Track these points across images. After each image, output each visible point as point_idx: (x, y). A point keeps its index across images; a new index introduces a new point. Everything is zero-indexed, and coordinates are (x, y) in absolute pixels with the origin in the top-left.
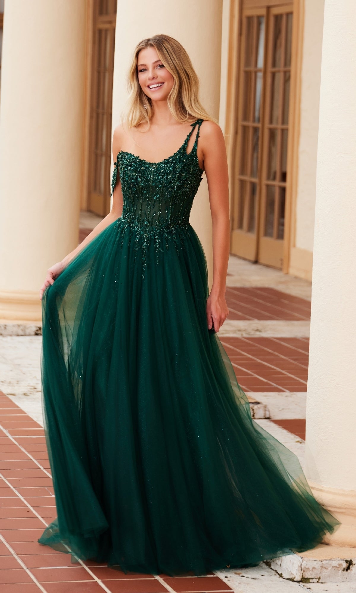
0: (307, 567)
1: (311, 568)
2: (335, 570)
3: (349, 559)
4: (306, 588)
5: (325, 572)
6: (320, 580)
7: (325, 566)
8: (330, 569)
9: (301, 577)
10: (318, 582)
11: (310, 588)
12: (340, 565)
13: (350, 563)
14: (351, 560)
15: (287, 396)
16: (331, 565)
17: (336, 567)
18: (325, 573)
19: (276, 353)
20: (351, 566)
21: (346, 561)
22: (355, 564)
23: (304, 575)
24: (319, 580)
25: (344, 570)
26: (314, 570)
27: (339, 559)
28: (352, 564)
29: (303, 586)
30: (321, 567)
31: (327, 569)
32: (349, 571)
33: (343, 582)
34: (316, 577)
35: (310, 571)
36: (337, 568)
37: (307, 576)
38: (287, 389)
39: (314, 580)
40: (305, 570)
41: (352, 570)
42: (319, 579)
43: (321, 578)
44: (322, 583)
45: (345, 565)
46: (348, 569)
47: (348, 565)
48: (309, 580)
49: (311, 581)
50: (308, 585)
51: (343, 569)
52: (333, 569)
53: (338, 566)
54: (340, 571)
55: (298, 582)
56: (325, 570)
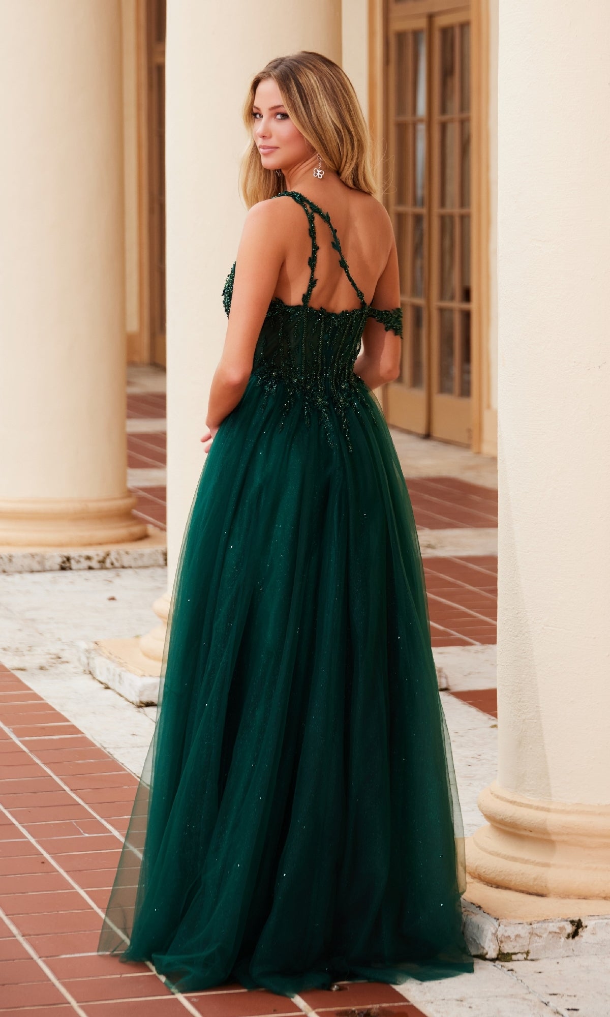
0: (506, 934)
1: (513, 937)
2: (553, 937)
3: (576, 919)
4: (505, 970)
5: (536, 942)
6: (529, 955)
7: (537, 931)
8: (545, 936)
9: (497, 953)
10: (526, 959)
11: (512, 970)
12: (562, 929)
13: (578, 926)
14: (580, 920)
15: (476, 652)
16: (546, 929)
17: (555, 933)
18: (538, 943)
19: (459, 582)
20: (580, 930)
21: (572, 922)
22: (586, 927)
23: (502, 949)
24: (527, 956)
25: (568, 937)
26: (518, 939)
27: (560, 918)
28: (582, 926)
29: (500, 967)
30: (530, 933)
31: (541, 937)
32: (577, 938)
33: (567, 956)
34: (523, 951)
35: (511, 941)
36: (556, 935)
37: (507, 949)
38: (477, 640)
39: (520, 956)
40: (503, 940)
41: (582, 936)
42: (528, 953)
43: (531, 952)
44: (532, 960)
45: (570, 929)
46: (575, 934)
47: (574, 928)
48: (511, 956)
49: (514, 957)
50: (510, 965)
51: (566, 936)
52: (551, 936)
53: (558, 931)
54: (563, 939)
55: (493, 960)
56: (536, 938)
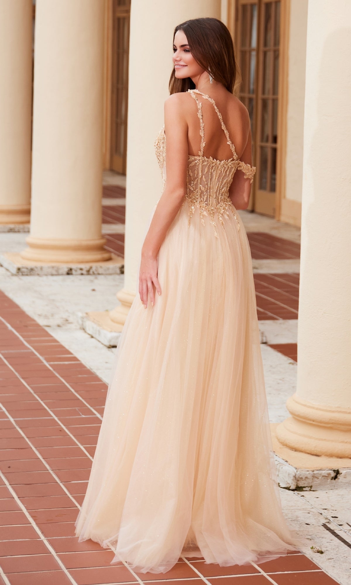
0: (301, 477)
1: (304, 478)
2: (324, 479)
3: (336, 469)
4: (300, 496)
5: (316, 481)
6: (312, 488)
7: (316, 475)
8: (320, 478)
9: (296, 486)
10: (310, 490)
11: (303, 496)
12: (329, 474)
13: (337, 472)
14: (338, 470)
15: (281, 324)
16: (321, 474)
17: (325, 476)
19: (271, 287)
20: (338, 475)
21: (334, 471)
22: (341, 473)
23: (298, 484)
24: (311, 488)
25: (332, 479)
26: (306, 479)
27: (328, 469)
28: (339, 473)
29: (297, 494)
30: (312, 476)
31: (318, 478)
32: (336, 480)
33: (331, 489)
34: (308, 486)
35: (303, 480)
36: (326, 477)
37: (301, 484)
38: (281, 317)
39: (307, 489)
40: (299, 480)
41: (339, 479)
42: (311, 487)
43: (313, 486)
44: (313, 491)
45: (333, 474)
46: (335, 478)
47: (335, 474)
48: (303, 489)
49: (304, 489)
50: (302, 493)
51: (331, 478)
53: (327, 475)
54: (329, 480)
55: (293, 490)
56: (316, 479)
